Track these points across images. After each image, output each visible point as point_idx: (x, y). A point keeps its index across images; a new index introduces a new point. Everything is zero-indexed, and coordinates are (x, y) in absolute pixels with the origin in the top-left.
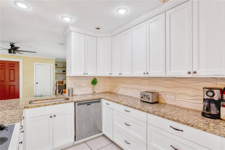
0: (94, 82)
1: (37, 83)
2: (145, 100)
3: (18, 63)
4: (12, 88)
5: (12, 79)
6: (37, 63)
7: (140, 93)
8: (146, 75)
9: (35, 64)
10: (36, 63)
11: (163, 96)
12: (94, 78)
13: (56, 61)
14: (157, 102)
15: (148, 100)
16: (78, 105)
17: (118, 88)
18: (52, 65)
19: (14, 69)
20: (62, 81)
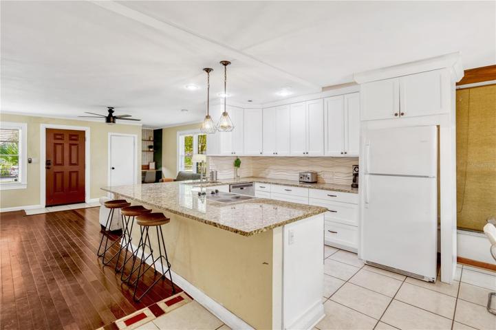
0: (237, 163)
1: (113, 168)
2: (305, 180)
3: (83, 132)
4: (74, 176)
5: (74, 161)
6: (115, 134)
7: (298, 175)
8: (306, 155)
9: (110, 134)
10: (113, 134)
11: (322, 176)
12: (235, 159)
13: (142, 130)
14: (316, 182)
15: (307, 180)
16: (233, 187)
17: (267, 170)
18: (136, 136)
19: (76, 145)
20: (147, 164)
